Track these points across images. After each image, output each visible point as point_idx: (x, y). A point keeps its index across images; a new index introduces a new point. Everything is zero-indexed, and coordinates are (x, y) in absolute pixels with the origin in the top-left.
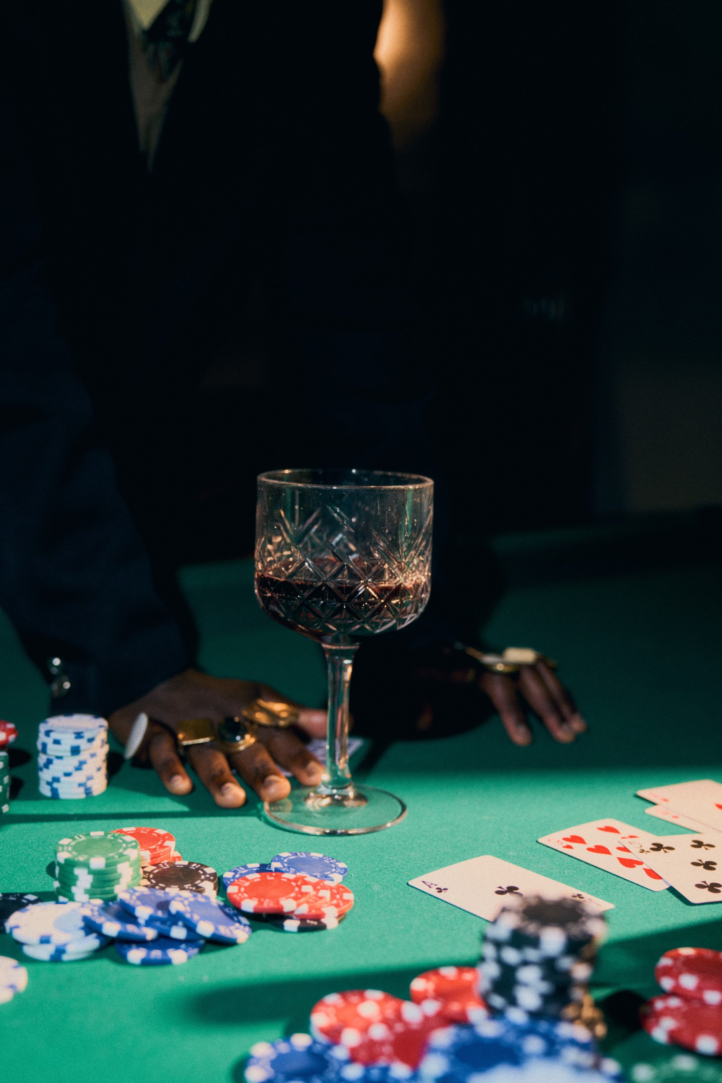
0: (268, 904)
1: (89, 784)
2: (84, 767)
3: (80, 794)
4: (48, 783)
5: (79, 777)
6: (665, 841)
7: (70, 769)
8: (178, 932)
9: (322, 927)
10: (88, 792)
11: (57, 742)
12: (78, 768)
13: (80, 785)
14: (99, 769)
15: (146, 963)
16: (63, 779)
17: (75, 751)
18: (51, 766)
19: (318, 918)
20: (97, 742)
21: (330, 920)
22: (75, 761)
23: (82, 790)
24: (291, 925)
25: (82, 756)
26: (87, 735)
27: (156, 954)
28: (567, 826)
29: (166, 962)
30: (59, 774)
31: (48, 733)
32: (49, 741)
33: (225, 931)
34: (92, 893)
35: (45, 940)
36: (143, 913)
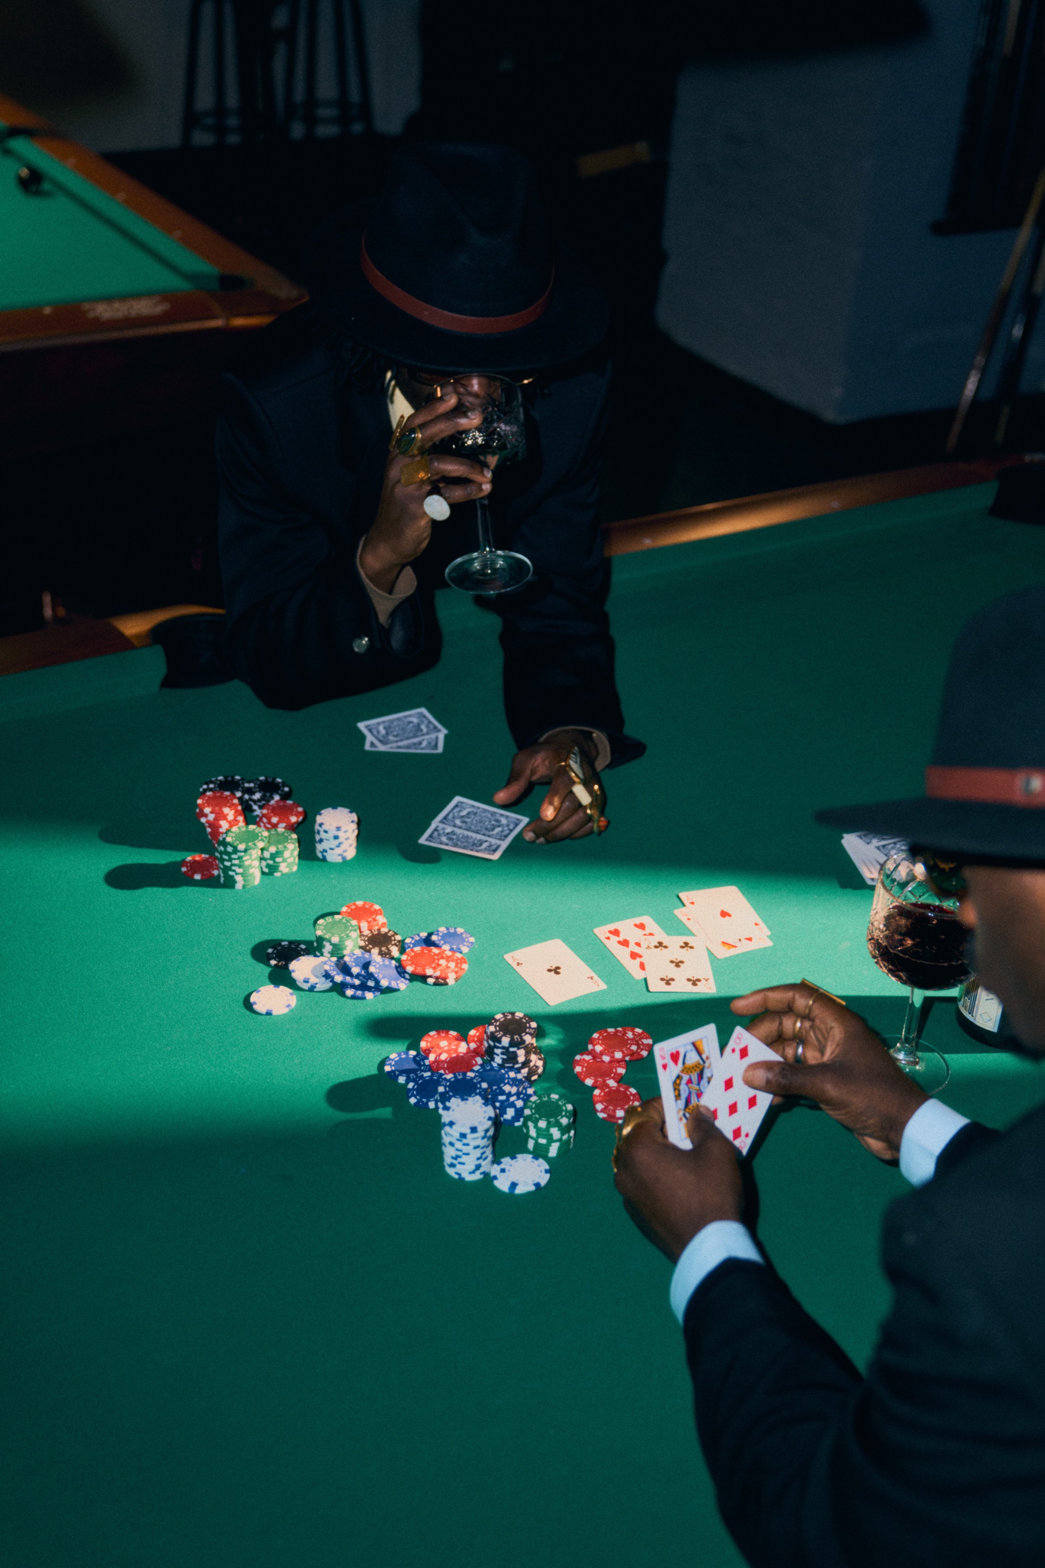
0: (419, 970)
1: (345, 854)
2: (342, 845)
3: (339, 860)
4: (321, 852)
5: (339, 851)
6: (666, 941)
7: (333, 847)
8: (371, 983)
9: (446, 984)
10: (344, 858)
11: (326, 832)
12: (338, 846)
13: (339, 855)
14: (351, 846)
15: (353, 997)
16: (329, 851)
17: (336, 837)
18: (322, 843)
19: (445, 979)
20: (350, 831)
21: (451, 981)
22: (336, 842)
23: (340, 857)
24: (431, 981)
25: (340, 840)
26: (343, 829)
27: (359, 993)
28: (612, 922)
29: (364, 998)
30: (327, 848)
31: (321, 825)
32: (321, 830)
33: (394, 985)
34: (332, 954)
35: (306, 981)
36: (355, 970)
